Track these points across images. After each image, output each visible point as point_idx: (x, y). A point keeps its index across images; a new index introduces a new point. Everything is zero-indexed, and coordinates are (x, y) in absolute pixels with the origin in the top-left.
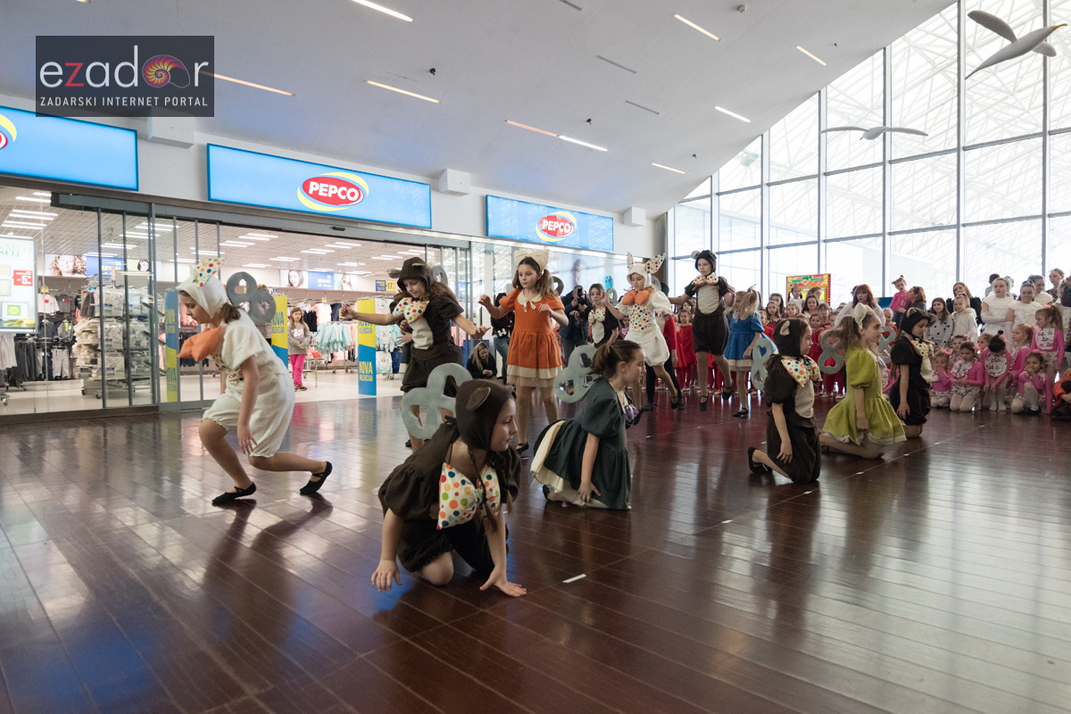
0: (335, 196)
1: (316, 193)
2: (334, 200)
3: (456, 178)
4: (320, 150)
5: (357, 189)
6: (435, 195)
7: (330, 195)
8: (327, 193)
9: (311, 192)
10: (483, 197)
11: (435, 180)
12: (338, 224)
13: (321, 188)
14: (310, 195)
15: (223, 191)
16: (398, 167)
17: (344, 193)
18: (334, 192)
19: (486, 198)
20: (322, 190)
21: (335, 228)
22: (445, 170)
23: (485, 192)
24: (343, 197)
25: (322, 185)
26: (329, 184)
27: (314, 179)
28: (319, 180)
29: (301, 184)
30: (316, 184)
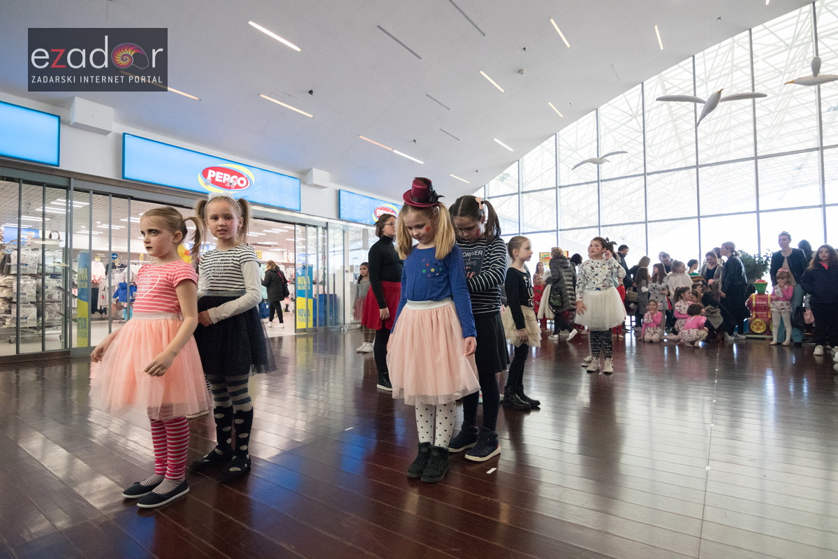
1: (213, 179)
3: (318, 175)
4: (217, 147)
5: (246, 178)
6: (303, 187)
7: (224, 181)
8: (222, 179)
9: (209, 178)
11: (303, 176)
14: (208, 180)
16: (275, 164)
17: (235, 180)
22: (311, 169)
23: (338, 187)
24: (234, 184)
25: (218, 173)
26: (224, 173)
27: (212, 168)
28: (216, 169)
29: (202, 172)
30: (213, 171)
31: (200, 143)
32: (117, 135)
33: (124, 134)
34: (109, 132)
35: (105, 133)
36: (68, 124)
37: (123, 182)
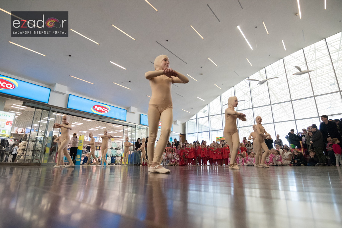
0: (101, 110)
2: (101, 111)
3: (133, 109)
4: (99, 99)
5: (107, 109)
6: (128, 113)
7: (100, 110)
9: (95, 109)
11: (128, 109)
12: (101, 118)
13: (98, 108)
16: (119, 105)
17: (104, 110)
18: (101, 109)
19: (140, 115)
21: (100, 119)
22: (131, 107)
23: (140, 113)
24: (103, 111)
25: (98, 107)
27: (96, 106)
28: (98, 106)
29: (93, 106)
30: (96, 107)
31: (93, 98)
32: (67, 95)
33: (70, 94)
34: (65, 94)
35: (64, 94)
36: (53, 91)
37: (67, 109)
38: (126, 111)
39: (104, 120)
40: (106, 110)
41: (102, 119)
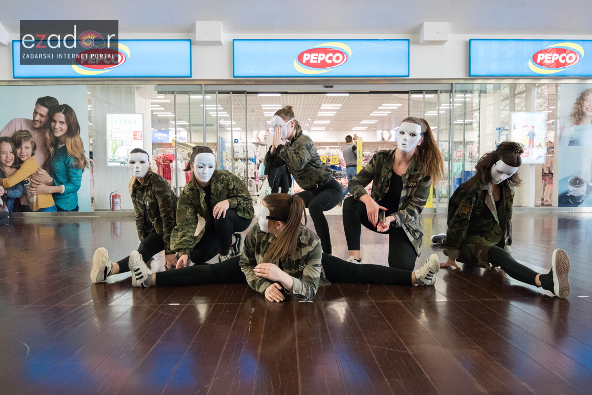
0: (323, 61)
1: (308, 61)
2: (323, 65)
3: (432, 29)
4: (311, 29)
5: (342, 53)
7: (319, 62)
8: (317, 60)
9: (304, 61)
10: (466, 42)
11: (413, 36)
12: (330, 84)
13: (312, 58)
14: (304, 64)
15: (245, 69)
16: (379, 30)
17: (330, 58)
18: (323, 59)
19: (469, 44)
20: (313, 58)
21: (326, 87)
22: (422, 24)
23: (468, 37)
24: (330, 62)
25: (313, 55)
26: (318, 53)
27: (306, 52)
28: (310, 51)
30: (308, 55)
31: (296, 31)
37: (236, 80)
38: (407, 42)
39: (336, 87)
40: (338, 58)
41: (332, 87)
